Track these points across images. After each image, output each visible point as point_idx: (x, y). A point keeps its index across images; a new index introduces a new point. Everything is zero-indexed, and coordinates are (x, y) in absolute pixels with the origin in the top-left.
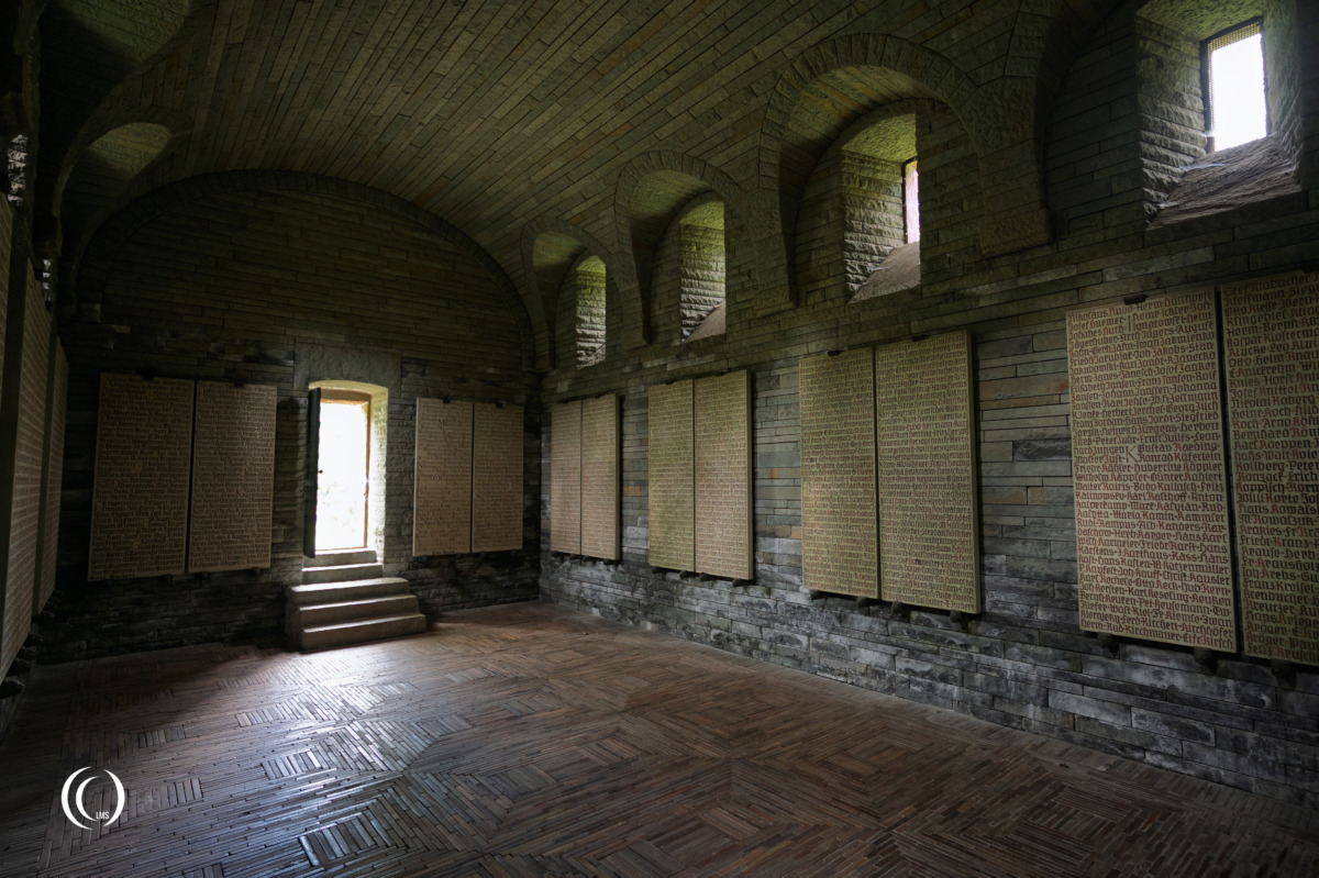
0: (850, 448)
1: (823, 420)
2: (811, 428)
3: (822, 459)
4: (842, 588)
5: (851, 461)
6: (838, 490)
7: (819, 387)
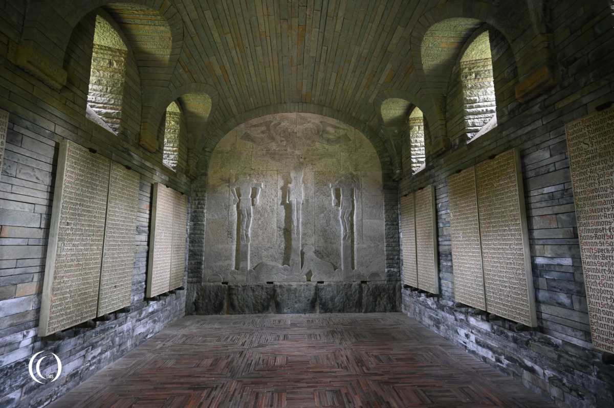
0: (93, 219)
1: (79, 195)
2: (70, 198)
3: (75, 224)
4: (76, 321)
5: (92, 228)
6: (83, 248)
7: (80, 169)
